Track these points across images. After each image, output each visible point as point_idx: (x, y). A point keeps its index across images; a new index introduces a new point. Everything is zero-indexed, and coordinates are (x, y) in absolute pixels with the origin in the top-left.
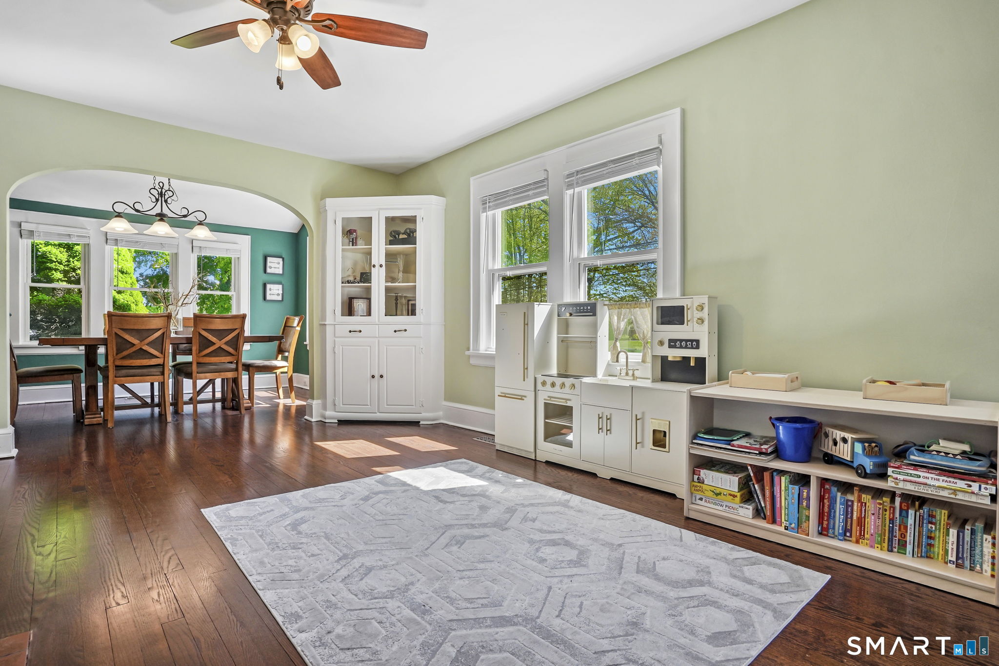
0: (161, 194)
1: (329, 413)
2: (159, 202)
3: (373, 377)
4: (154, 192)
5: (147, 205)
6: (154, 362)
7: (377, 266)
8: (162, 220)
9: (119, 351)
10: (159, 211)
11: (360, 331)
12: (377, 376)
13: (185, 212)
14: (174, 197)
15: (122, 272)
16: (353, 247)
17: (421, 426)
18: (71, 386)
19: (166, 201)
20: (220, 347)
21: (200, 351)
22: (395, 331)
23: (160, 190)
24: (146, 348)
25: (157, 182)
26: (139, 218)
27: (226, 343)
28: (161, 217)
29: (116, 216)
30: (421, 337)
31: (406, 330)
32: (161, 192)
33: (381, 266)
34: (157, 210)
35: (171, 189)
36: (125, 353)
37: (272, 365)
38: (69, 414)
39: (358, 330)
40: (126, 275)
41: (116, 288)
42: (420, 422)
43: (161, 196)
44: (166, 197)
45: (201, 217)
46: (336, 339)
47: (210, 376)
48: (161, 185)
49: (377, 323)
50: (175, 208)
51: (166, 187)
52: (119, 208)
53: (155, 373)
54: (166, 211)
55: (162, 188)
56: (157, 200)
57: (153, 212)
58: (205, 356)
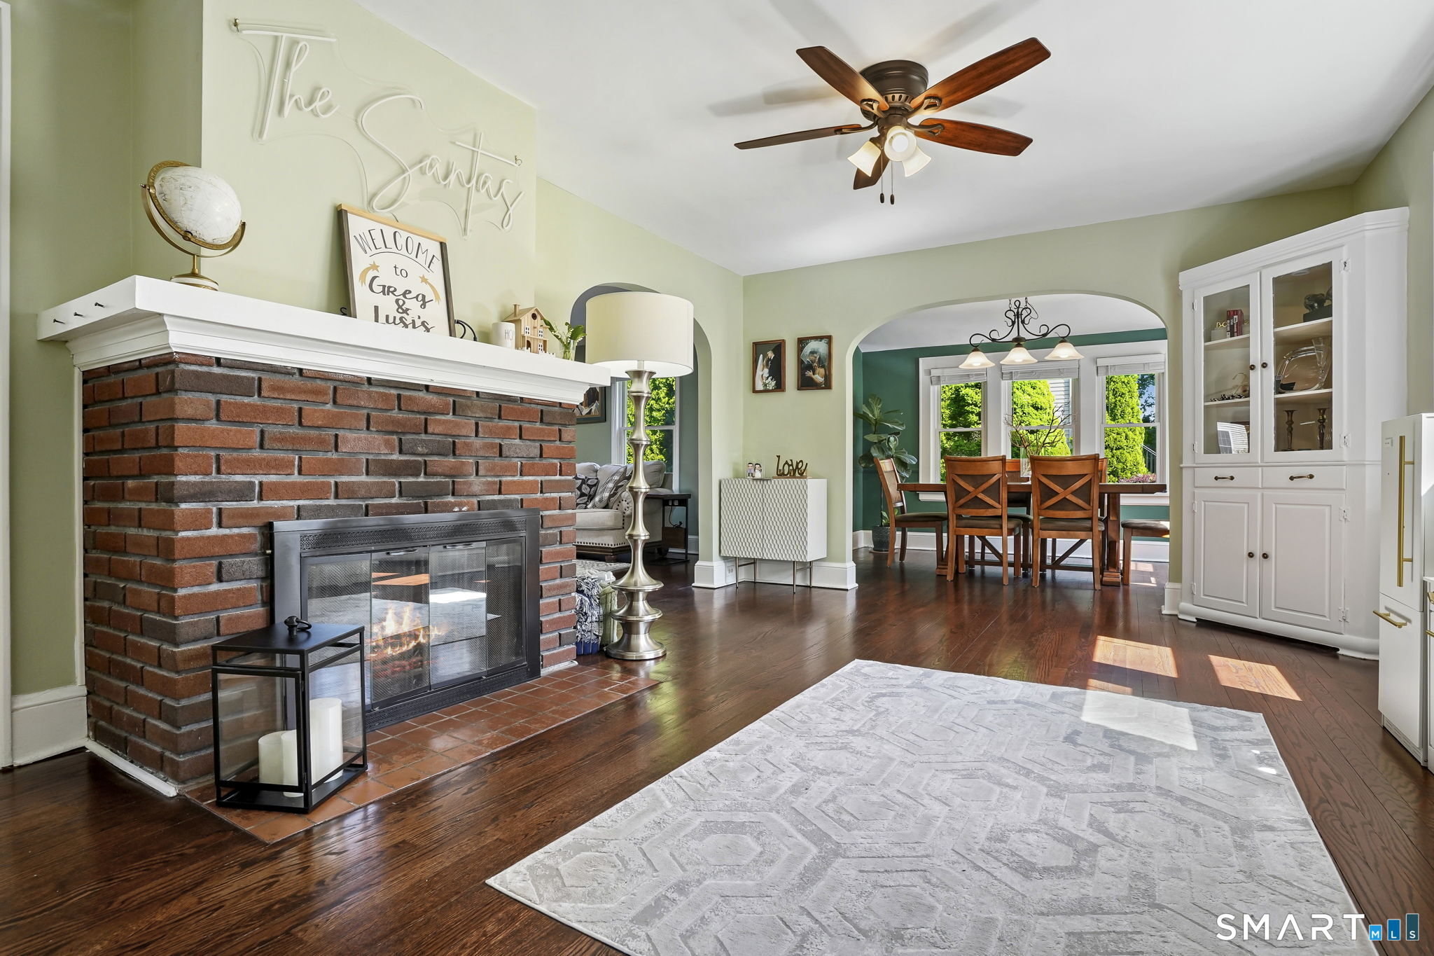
0: (1018, 315)
1: (1185, 605)
2: (1016, 325)
3: (1251, 555)
4: (1011, 315)
5: (1004, 332)
6: (990, 512)
7: (1259, 367)
8: (1019, 345)
9: (958, 498)
10: (1016, 335)
11: (1232, 478)
12: (1258, 554)
13: (1044, 330)
14: (1033, 314)
15: (1037, 408)
16: (1233, 338)
17: (1340, 657)
18: (935, 534)
19: (1023, 322)
20: (1065, 498)
21: (1042, 502)
22: (1292, 478)
23: (1016, 311)
24: (981, 496)
25: (1012, 302)
26: (995, 346)
27: (1074, 493)
28: (1018, 342)
29: (973, 351)
30: (1343, 489)
31: (1311, 477)
32: (1018, 312)
33: (1264, 365)
34: (1014, 335)
35: (1028, 306)
36: (962, 501)
37: (1160, 527)
38: (932, 562)
39: (1228, 475)
40: (1041, 412)
41: (1028, 428)
42: (1338, 650)
43: (1018, 318)
44: (1023, 317)
45: (1063, 332)
46: (1196, 491)
47: (1083, 534)
48: (1017, 303)
49: (1260, 464)
50: (1033, 329)
51: (1023, 305)
52: (976, 340)
53: (993, 526)
54: (1023, 334)
55: (1018, 308)
56: (1013, 323)
57: (1009, 338)
58: (1048, 508)
